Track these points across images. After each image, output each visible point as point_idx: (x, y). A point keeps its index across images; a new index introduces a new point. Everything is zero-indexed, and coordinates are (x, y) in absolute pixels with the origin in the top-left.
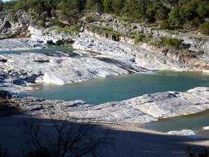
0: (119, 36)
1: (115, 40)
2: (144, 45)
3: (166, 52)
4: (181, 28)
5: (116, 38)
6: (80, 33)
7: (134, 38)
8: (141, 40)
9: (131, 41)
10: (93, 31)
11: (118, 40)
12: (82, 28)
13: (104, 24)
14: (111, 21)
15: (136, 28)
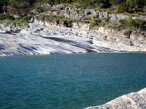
0: (71, 22)
1: (67, 27)
2: (101, 29)
3: (128, 34)
4: (141, 11)
5: (68, 24)
6: (30, 24)
7: (89, 22)
8: (97, 24)
9: (85, 27)
10: (43, 20)
11: (71, 26)
12: (32, 19)
13: (55, 13)
14: (62, 9)
15: (90, 13)
